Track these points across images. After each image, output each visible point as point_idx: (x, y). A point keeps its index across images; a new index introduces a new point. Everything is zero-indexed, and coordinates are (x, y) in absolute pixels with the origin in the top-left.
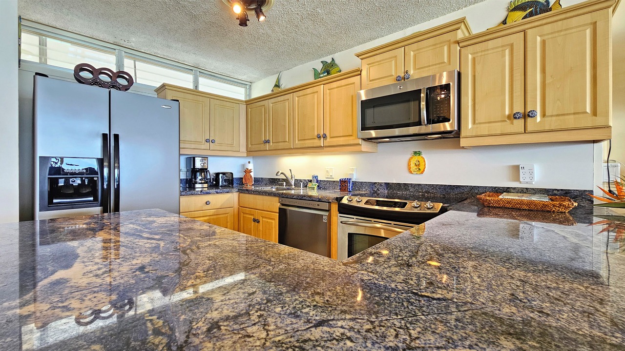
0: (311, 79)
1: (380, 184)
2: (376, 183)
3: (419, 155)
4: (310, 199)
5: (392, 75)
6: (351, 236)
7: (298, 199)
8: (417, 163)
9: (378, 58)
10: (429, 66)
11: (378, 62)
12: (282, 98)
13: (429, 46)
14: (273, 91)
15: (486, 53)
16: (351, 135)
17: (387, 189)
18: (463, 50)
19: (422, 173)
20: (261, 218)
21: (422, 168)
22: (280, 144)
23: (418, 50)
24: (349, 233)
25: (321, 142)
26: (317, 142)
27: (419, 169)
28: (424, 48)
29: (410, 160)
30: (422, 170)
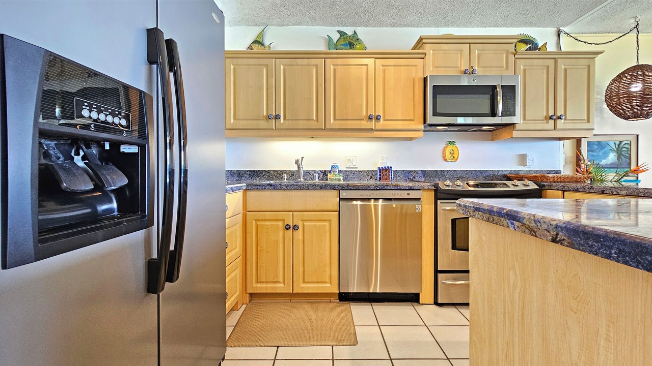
0: (322, 48)
1: (417, 172)
2: (412, 171)
3: (454, 144)
4: (396, 188)
5: (458, 67)
6: (454, 221)
7: (377, 190)
8: (452, 152)
9: (445, 47)
10: (491, 67)
11: (444, 50)
12: (305, 61)
13: (492, 50)
14: (250, 48)
15: (532, 67)
16: (413, 120)
17: (424, 176)
18: (518, 60)
19: (456, 160)
20: (300, 222)
21: (456, 156)
22: (301, 122)
23: (482, 50)
24: (452, 219)
25: (372, 124)
26: (365, 124)
27: (454, 157)
28: (487, 50)
29: (444, 149)
30: (456, 158)
